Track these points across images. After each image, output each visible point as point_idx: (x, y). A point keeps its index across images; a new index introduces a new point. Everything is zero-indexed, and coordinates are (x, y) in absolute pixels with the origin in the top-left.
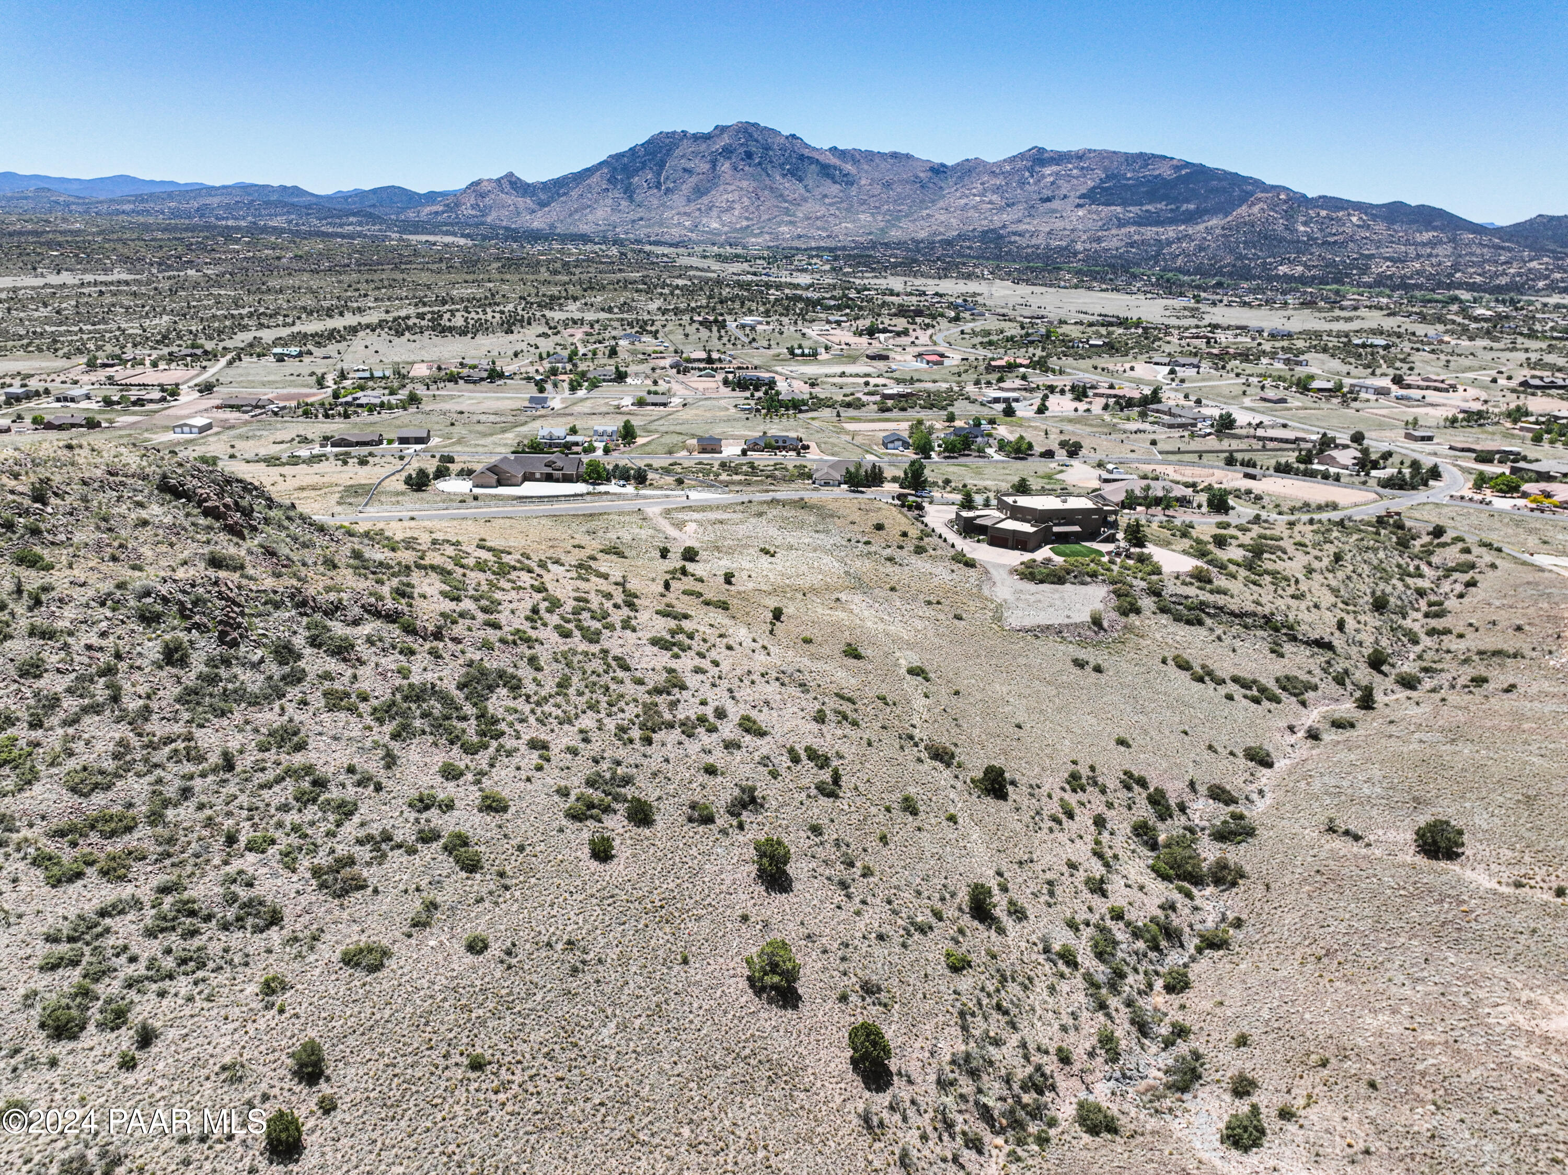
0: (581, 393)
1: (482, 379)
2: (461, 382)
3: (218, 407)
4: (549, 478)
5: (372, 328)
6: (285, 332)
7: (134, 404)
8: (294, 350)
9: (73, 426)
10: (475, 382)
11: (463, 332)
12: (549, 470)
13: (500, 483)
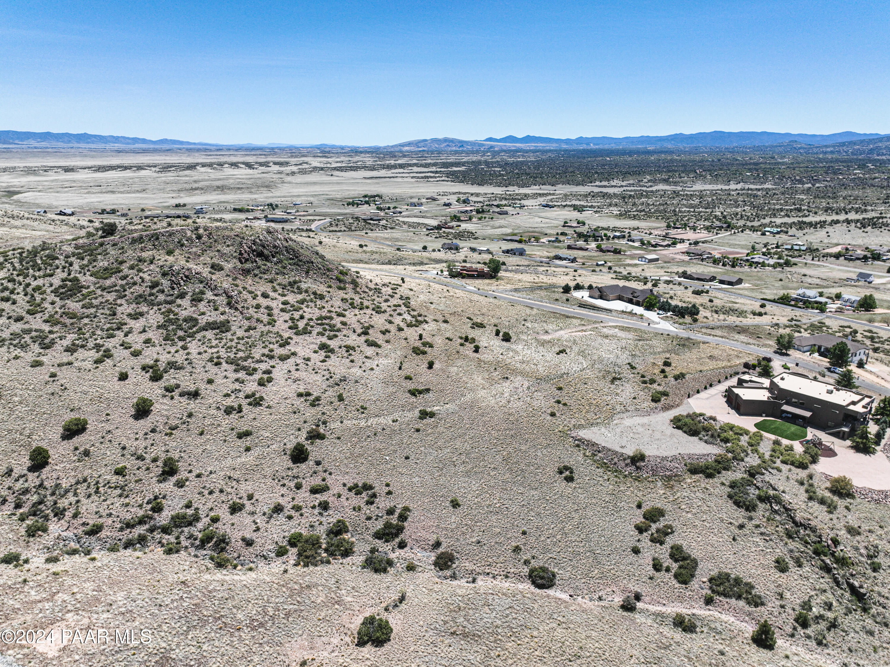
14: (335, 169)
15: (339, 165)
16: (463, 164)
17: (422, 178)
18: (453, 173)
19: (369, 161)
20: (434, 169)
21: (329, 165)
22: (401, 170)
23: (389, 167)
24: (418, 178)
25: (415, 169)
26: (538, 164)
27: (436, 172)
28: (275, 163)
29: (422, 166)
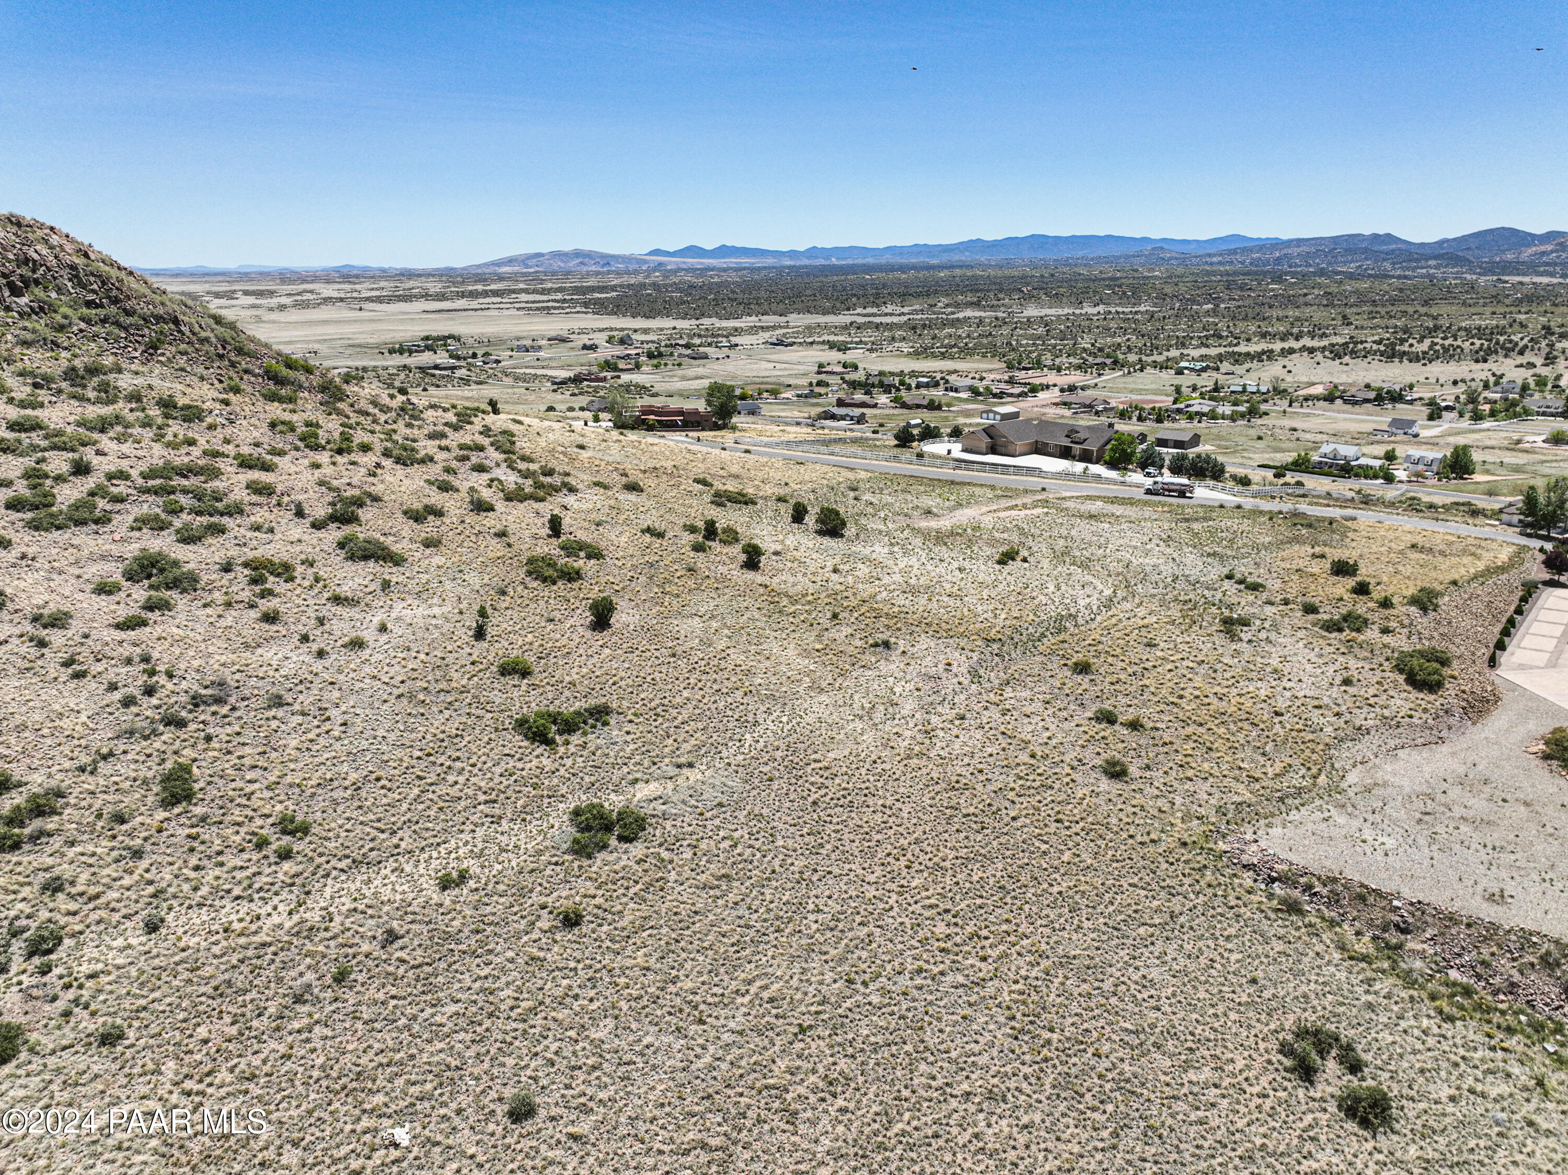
0: (1486, 424)
1: (1367, 401)
2: (1339, 402)
3: (1056, 404)
4: (1065, 453)
5: (1311, 351)
6: (1213, 352)
7: (995, 396)
8: (1198, 366)
9: (918, 406)
10: (1355, 403)
11: (1415, 358)
12: (1066, 442)
13: (993, 450)
14: (368, 299)
15: (377, 293)
16: (613, 288)
17: (538, 309)
18: (597, 302)
19: (435, 287)
20: (559, 296)
21: (355, 295)
22: (498, 299)
23: (473, 295)
24: (530, 309)
25: (524, 297)
26: (749, 287)
27: (564, 301)
28: (246, 293)
29: (535, 292)
